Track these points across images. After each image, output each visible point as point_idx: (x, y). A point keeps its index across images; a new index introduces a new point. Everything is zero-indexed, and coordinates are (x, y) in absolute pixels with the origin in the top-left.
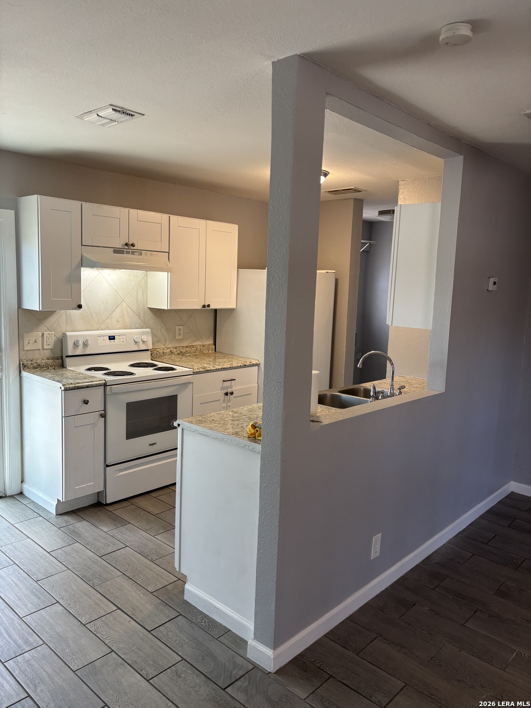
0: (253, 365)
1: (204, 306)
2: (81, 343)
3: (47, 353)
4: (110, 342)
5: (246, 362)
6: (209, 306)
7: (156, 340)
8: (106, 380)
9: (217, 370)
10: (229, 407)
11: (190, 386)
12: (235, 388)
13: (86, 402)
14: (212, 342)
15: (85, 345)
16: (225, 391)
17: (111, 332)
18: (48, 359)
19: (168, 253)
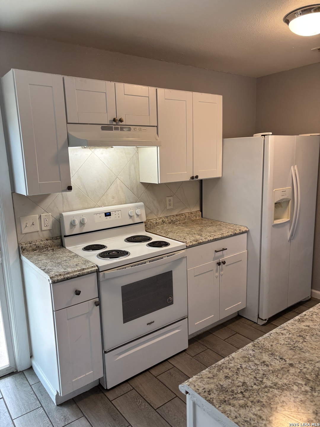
0: (243, 233)
1: (192, 178)
2: (77, 222)
3: (46, 234)
4: (107, 218)
5: (236, 230)
6: (197, 177)
7: (149, 212)
8: (99, 265)
9: (209, 242)
10: (222, 275)
11: (185, 260)
12: (227, 257)
13: (78, 293)
14: (199, 209)
15: (82, 224)
16: (217, 261)
17: (107, 209)
18: (47, 240)
19: (157, 127)
